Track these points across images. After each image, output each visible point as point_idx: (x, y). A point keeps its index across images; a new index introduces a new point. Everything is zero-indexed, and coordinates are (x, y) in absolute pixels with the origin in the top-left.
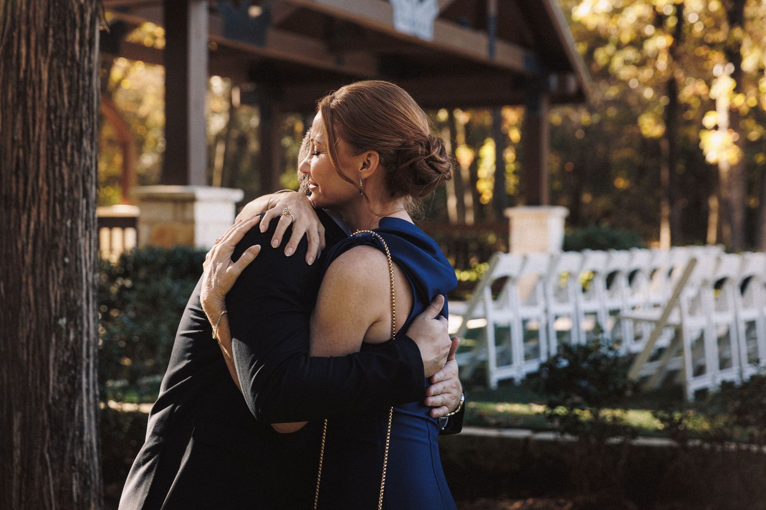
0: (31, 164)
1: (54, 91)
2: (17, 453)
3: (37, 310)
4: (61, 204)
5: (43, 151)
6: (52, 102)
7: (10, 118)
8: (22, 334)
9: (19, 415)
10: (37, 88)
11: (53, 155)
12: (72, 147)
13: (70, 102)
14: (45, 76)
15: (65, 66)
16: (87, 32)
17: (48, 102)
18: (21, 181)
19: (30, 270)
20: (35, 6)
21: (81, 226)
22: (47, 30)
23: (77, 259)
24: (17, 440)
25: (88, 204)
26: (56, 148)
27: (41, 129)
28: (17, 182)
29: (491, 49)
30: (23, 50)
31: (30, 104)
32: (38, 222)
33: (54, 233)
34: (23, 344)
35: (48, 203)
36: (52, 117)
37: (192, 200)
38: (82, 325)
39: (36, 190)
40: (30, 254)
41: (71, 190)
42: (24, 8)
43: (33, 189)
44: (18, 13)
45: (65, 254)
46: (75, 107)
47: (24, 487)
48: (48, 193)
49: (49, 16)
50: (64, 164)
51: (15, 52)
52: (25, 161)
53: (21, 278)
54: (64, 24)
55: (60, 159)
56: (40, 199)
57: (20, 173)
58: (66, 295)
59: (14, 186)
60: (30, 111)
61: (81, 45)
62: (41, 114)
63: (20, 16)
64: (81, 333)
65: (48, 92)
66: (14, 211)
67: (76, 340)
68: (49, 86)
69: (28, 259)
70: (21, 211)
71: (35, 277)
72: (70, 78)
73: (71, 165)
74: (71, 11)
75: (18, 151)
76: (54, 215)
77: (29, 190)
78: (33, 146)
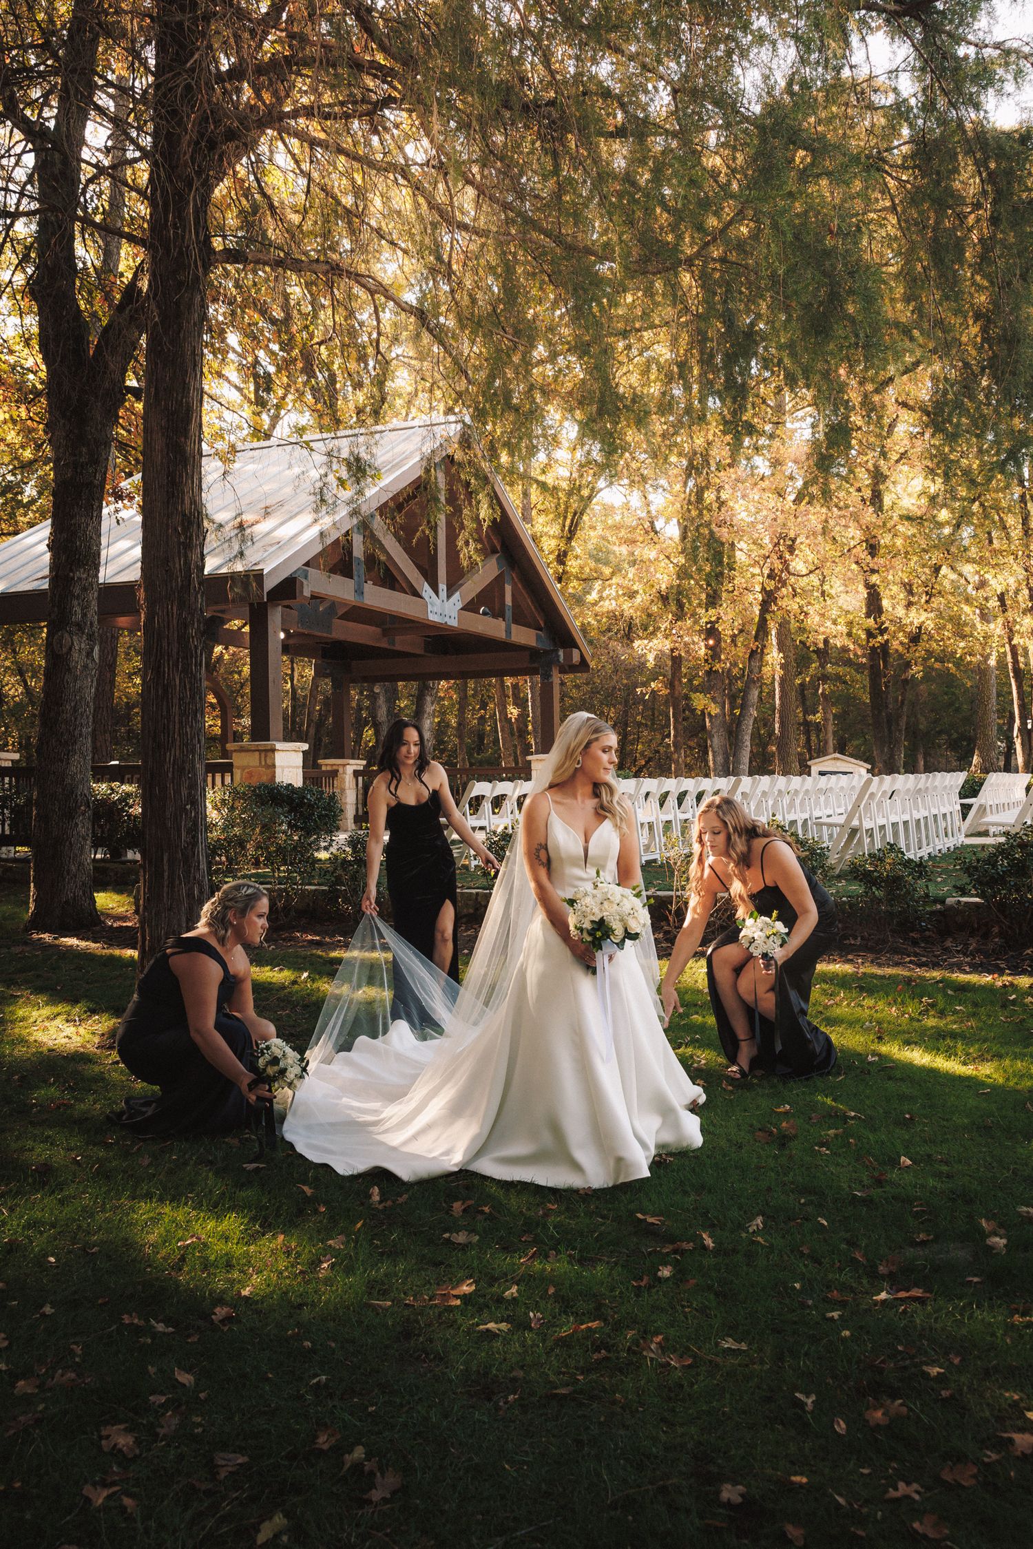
0: (171, 726)
2: (166, 874)
5: (177, 720)
6: (181, 695)
10: (173, 688)
18: (166, 735)
23: (195, 775)
24: (166, 867)
29: (508, 632)
36: (181, 703)
37: (273, 750)
65: (179, 690)
77: (170, 740)
78: (172, 718)
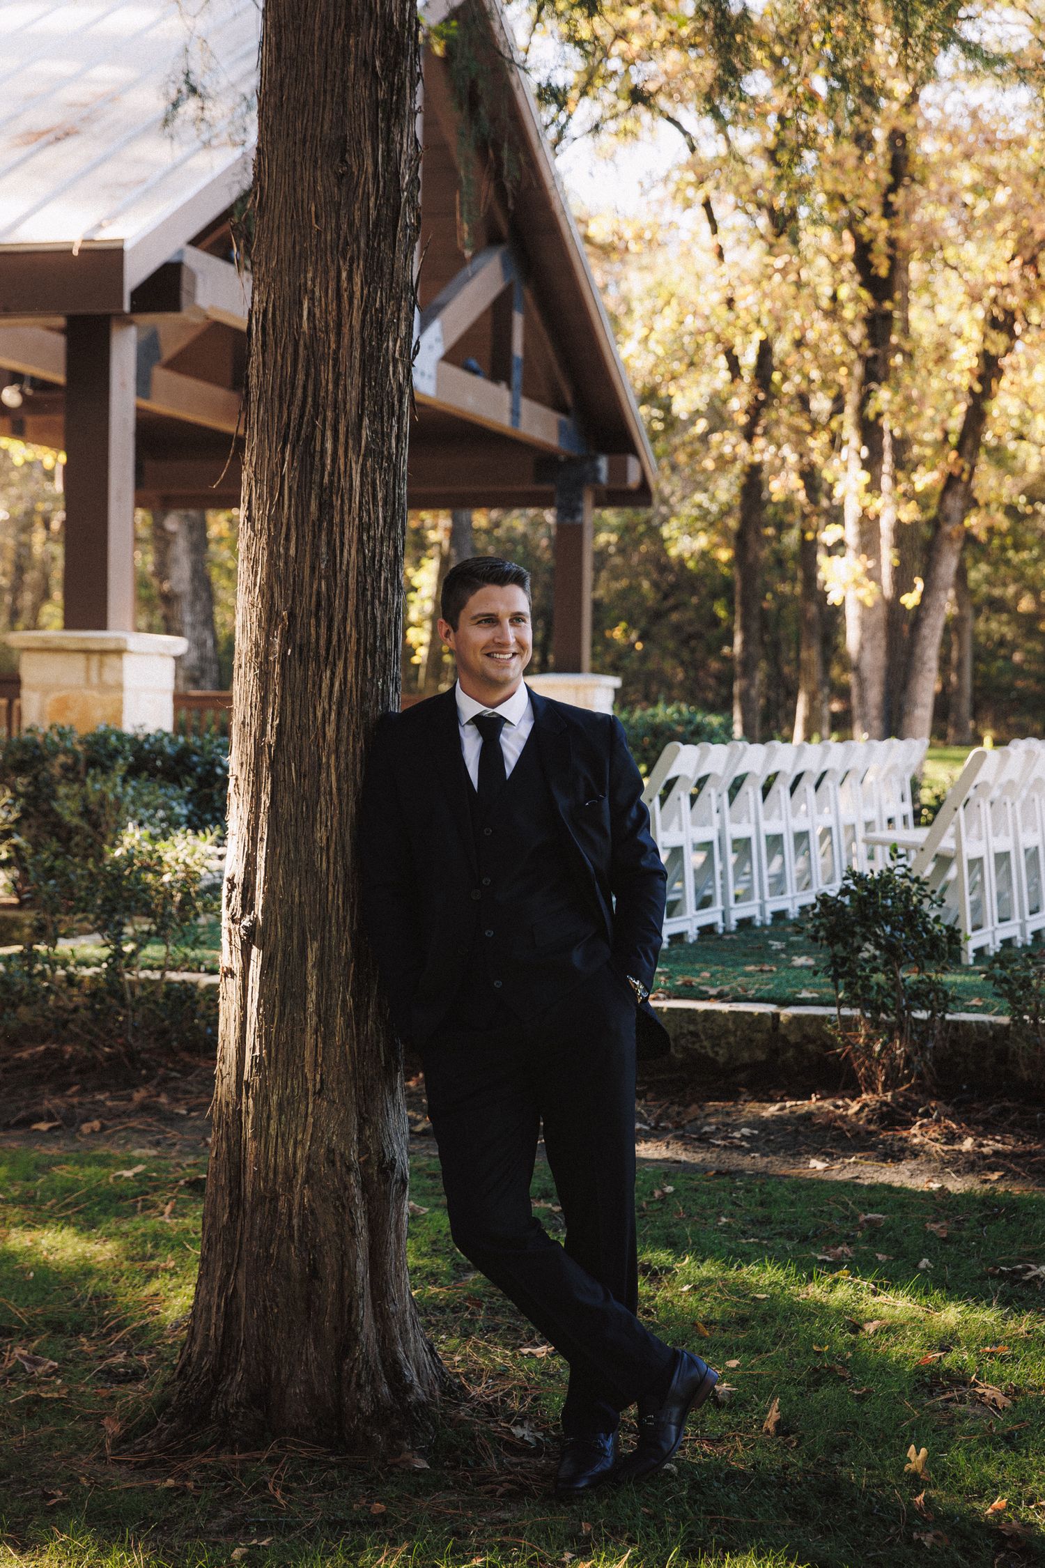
0: (337, 602)
1: (368, 503)
2: (312, 997)
3: (340, 803)
4: (372, 657)
5: (352, 586)
6: (366, 518)
7: (309, 538)
9: (315, 945)
10: (346, 496)
11: (365, 589)
12: (386, 580)
13: (385, 518)
14: (357, 481)
15: (381, 468)
17: (361, 518)
18: (323, 624)
19: (333, 747)
20: (345, 386)
22: (360, 418)
26: (369, 580)
27: (350, 555)
28: (318, 626)
29: (515, 412)
30: (329, 445)
31: (337, 519)
32: (344, 682)
33: (363, 696)
34: (321, 848)
35: (357, 657)
36: (365, 538)
37: (118, 651)
39: (343, 637)
40: (333, 726)
41: (383, 638)
42: (330, 387)
43: (339, 634)
44: (322, 394)
47: (320, 1045)
48: (358, 640)
49: (363, 400)
50: (377, 602)
51: (318, 448)
52: (329, 596)
53: (320, 759)
54: (381, 412)
55: (373, 596)
56: (347, 650)
57: (322, 613)
59: (313, 632)
60: (336, 529)
62: (351, 533)
63: (326, 398)
65: (360, 503)
66: (312, 666)
68: (361, 495)
69: (330, 731)
70: (323, 667)
71: (337, 758)
73: (385, 603)
74: (389, 394)
75: (320, 584)
76: (365, 673)
77: (335, 638)
78: (341, 577)
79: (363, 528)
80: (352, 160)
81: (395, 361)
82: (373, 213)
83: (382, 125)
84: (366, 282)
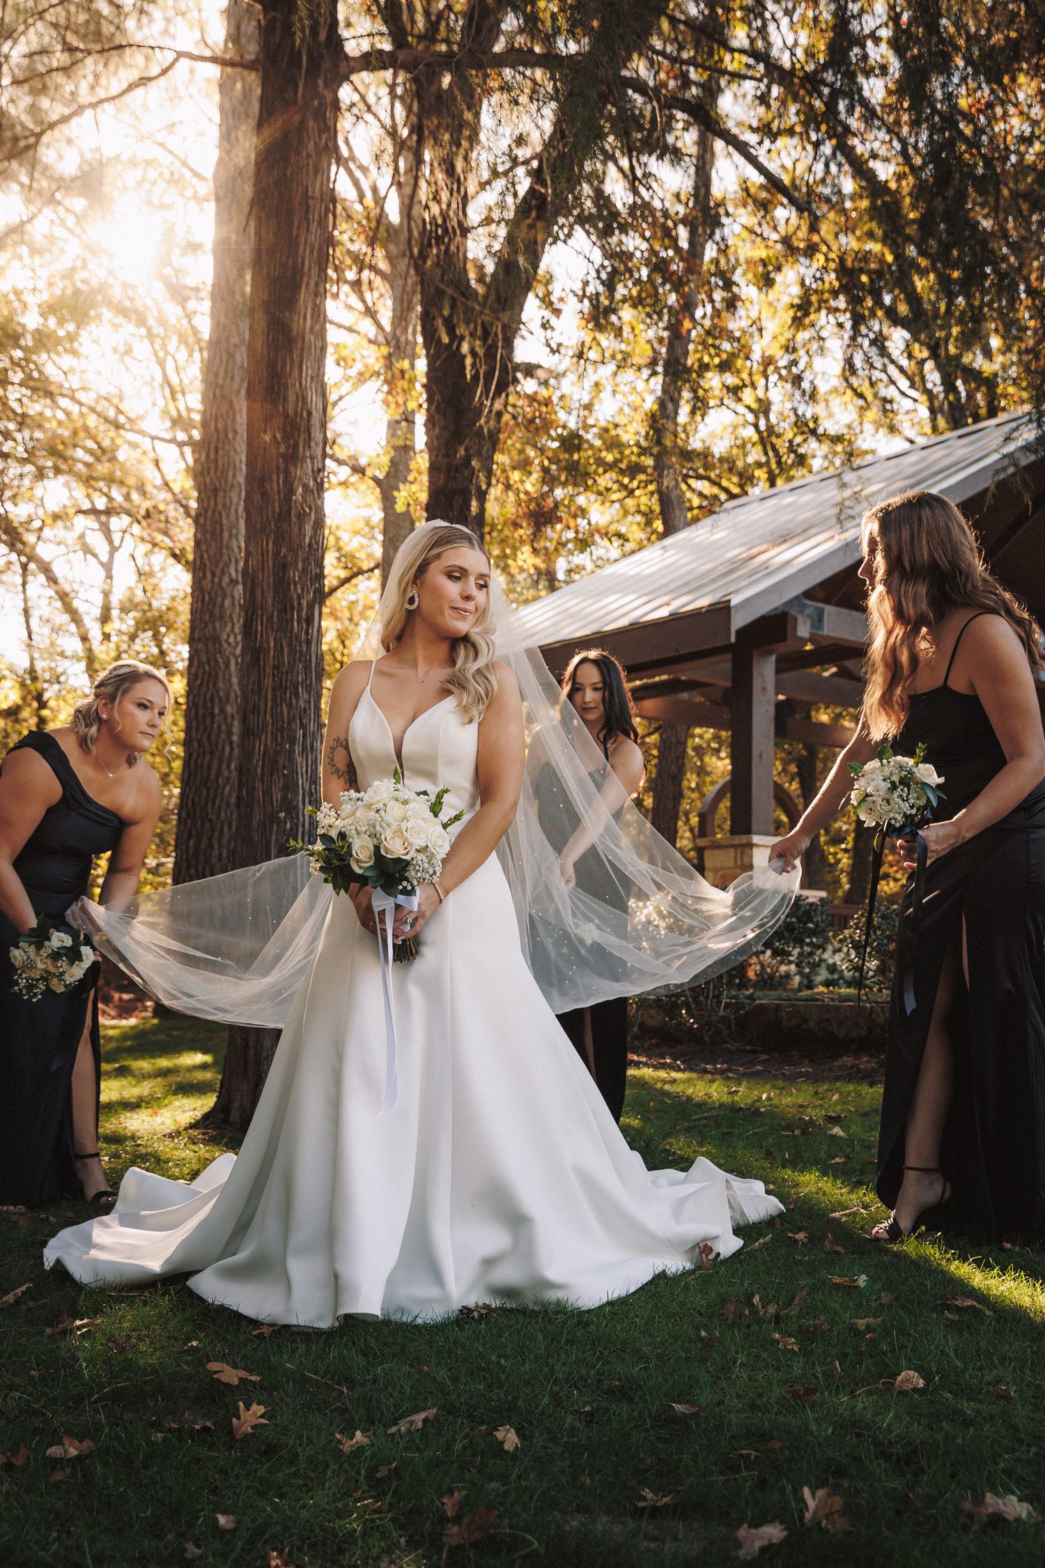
0: (262, 705)
1: (278, 654)
3: (264, 807)
4: (282, 732)
5: (269, 697)
8: (255, 823)
10: (266, 652)
11: (277, 699)
13: (289, 662)
14: (272, 644)
15: (286, 636)
16: (304, 613)
17: (274, 662)
18: (256, 717)
19: (260, 778)
21: (297, 749)
22: (273, 612)
25: (304, 735)
26: (279, 694)
27: (268, 681)
30: (259, 627)
31: (262, 663)
32: (266, 745)
33: (276, 752)
34: (255, 831)
35: (273, 732)
36: (276, 672)
37: (751, 845)
38: (298, 818)
39: (265, 724)
40: (261, 768)
41: (289, 723)
43: (263, 721)
45: (284, 768)
46: (292, 665)
48: (273, 724)
58: (284, 797)
61: (299, 622)
64: (297, 825)
67: (291, 829)
71: (263, 784)
72: (290, 645)
73: (290, 705)
74: (291, 599)
78: (263, 693)
79: (276, 667)
80: (267, 485)
81: (295, 583)
82: (277, 510)
83: (282, 466)
84: (274, 543)
